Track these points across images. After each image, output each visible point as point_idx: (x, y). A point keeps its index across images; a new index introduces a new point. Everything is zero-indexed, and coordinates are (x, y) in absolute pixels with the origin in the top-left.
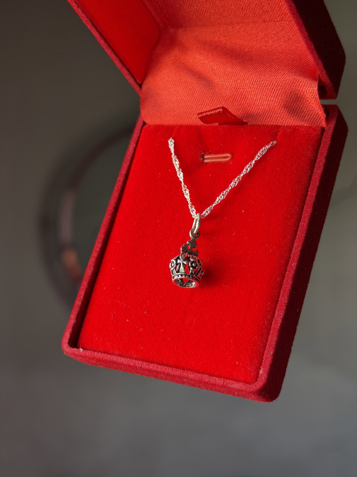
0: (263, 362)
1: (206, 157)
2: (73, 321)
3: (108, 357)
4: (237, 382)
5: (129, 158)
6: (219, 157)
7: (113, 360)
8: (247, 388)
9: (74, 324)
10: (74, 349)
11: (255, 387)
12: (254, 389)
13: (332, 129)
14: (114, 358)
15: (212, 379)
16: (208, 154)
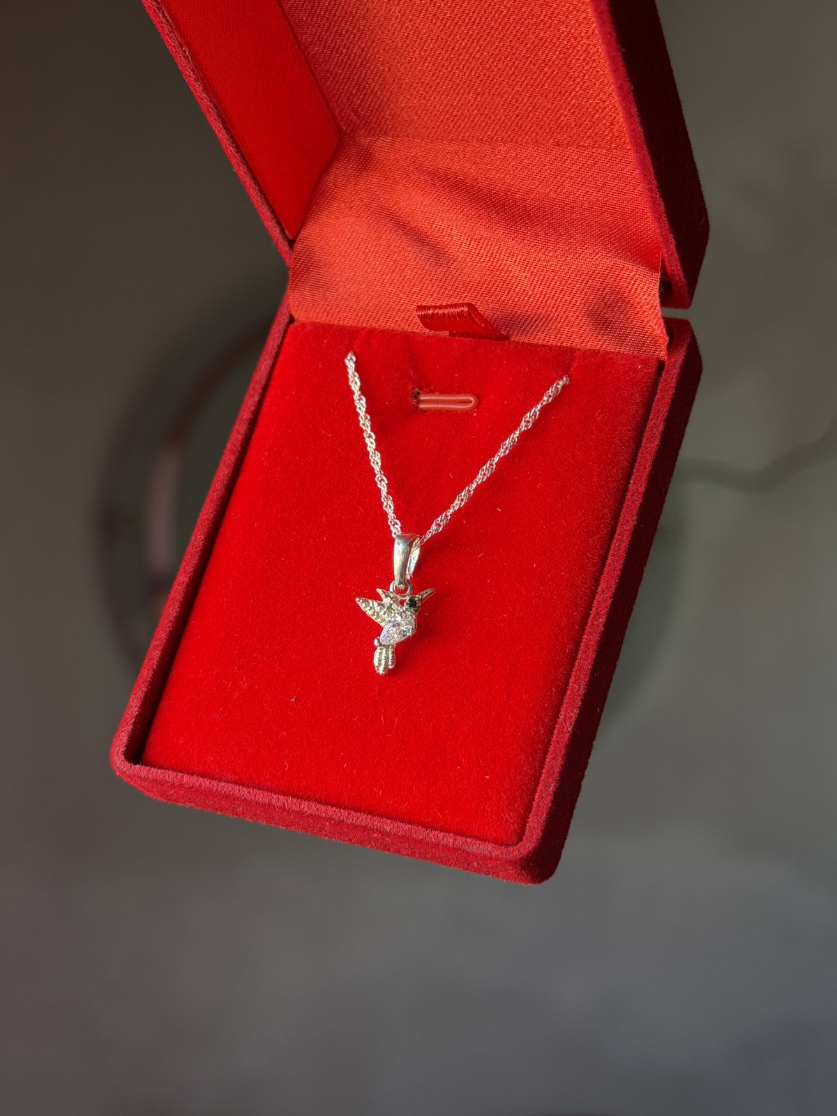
1: (422, 398)
3: (213, 785)
4: (481, 842)
6: (451, 400)
7: (223, 791)
9: (137, 716)
10: (138, 767)
11: (517, 852)
12: (516, 856)
13: (678, 367)
14: (226, 788)
15: (431, 836)
16: (427, 393)
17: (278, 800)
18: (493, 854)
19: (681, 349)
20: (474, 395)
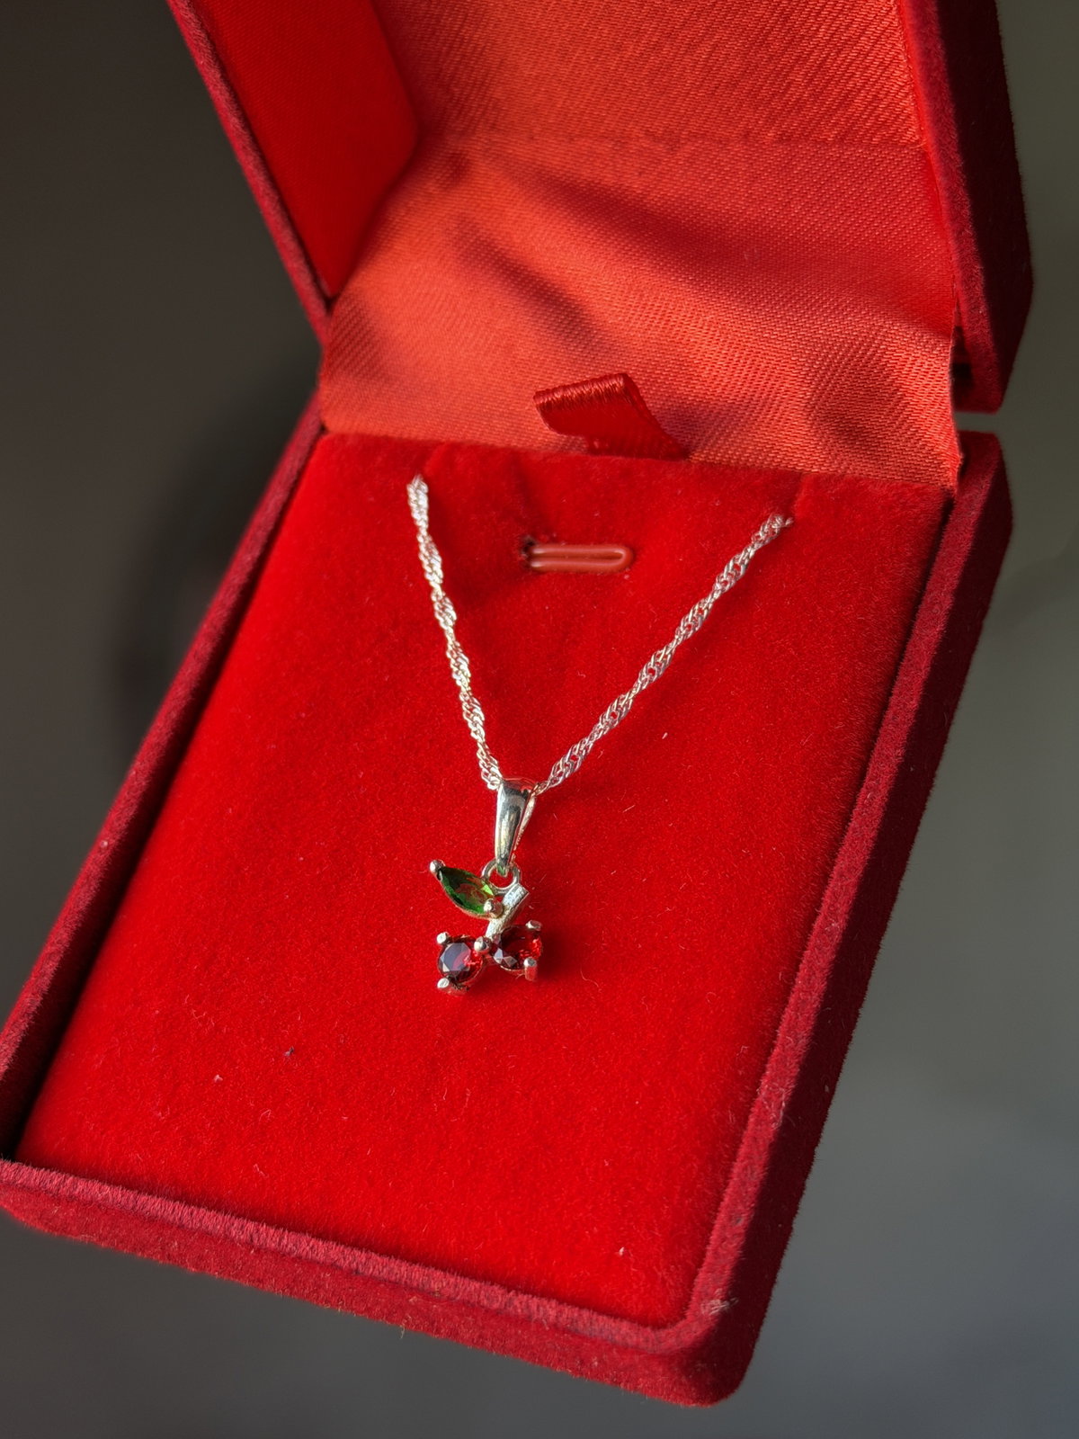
0: (709, 1254)
3: (129, 1198)
4: (608, 1318)
6: (587, 554)
7: (145, 1211)
11: (674, 1339)
12: (671, 1346)
15: (516, 1303)
16: (545, 543)
17: (242, 1229)
18: (631, 1341)
19: (983, 478)
20: (626, 546)
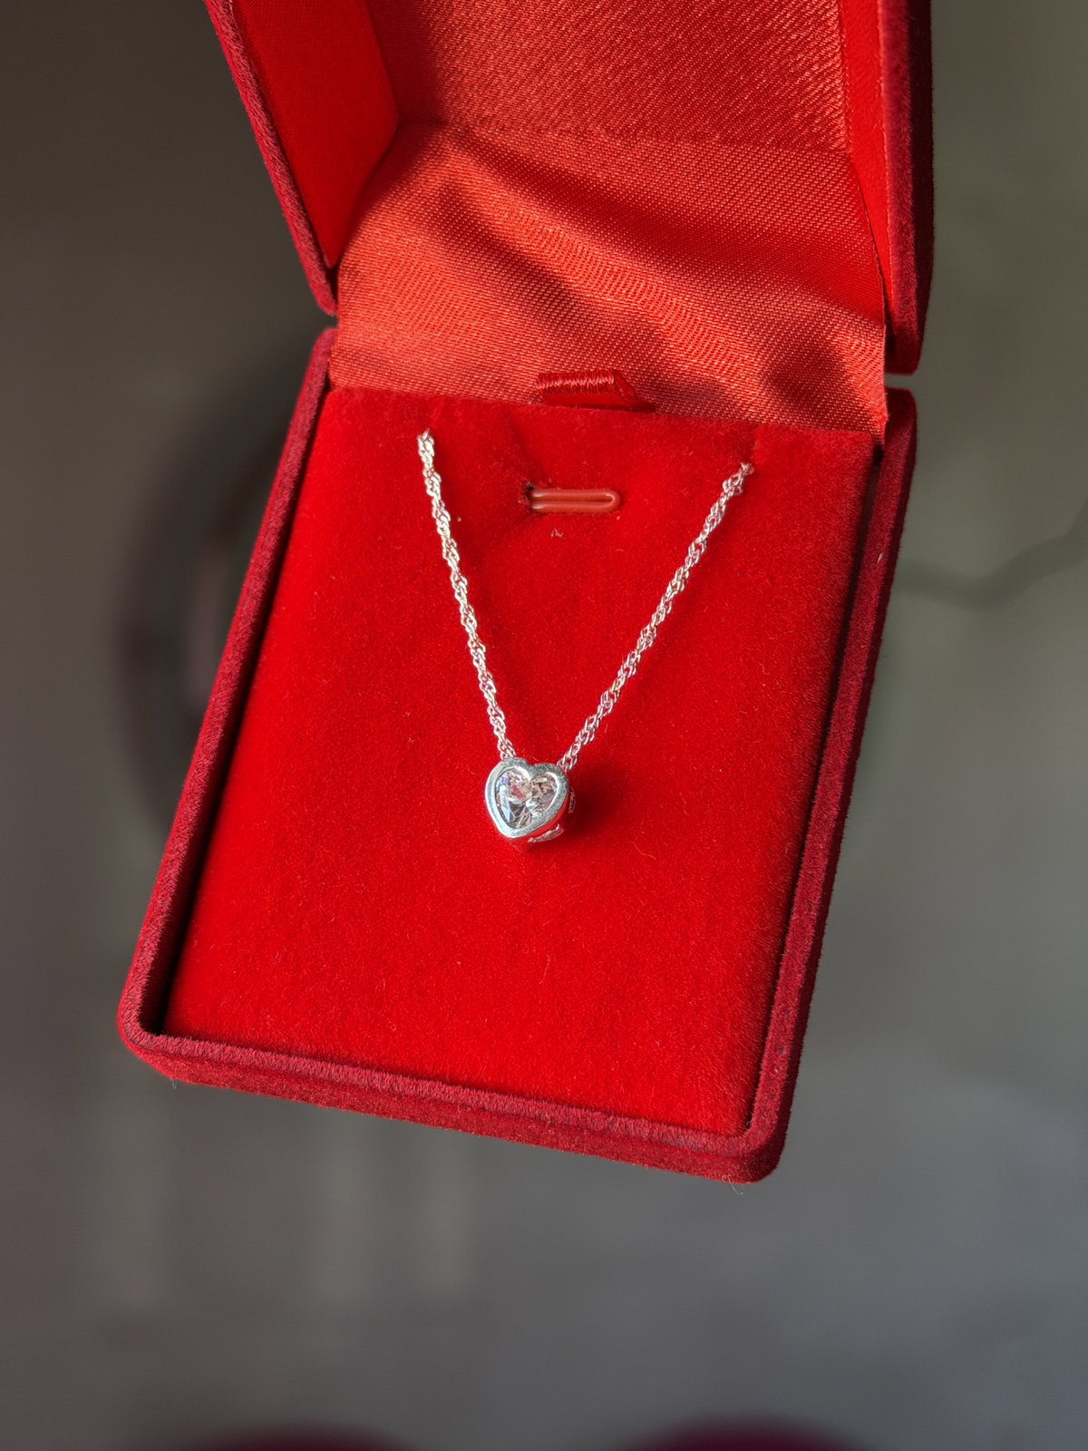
0: (762, 1078)
1: (537, 495)
2: (148, 957)
4: (690, 1132)
5: (289, 483)
6: (579, 497)
7: (297, 1070)
8: (723, 1146)
9: (153, 963)
10: (162, 1038)
11: (744, 1144)
12: (743, 1149)
14: (302, 1065)
15: (617, 1125)
16: (543, 488)
18: (710, 1149)
20: (614, 490)
